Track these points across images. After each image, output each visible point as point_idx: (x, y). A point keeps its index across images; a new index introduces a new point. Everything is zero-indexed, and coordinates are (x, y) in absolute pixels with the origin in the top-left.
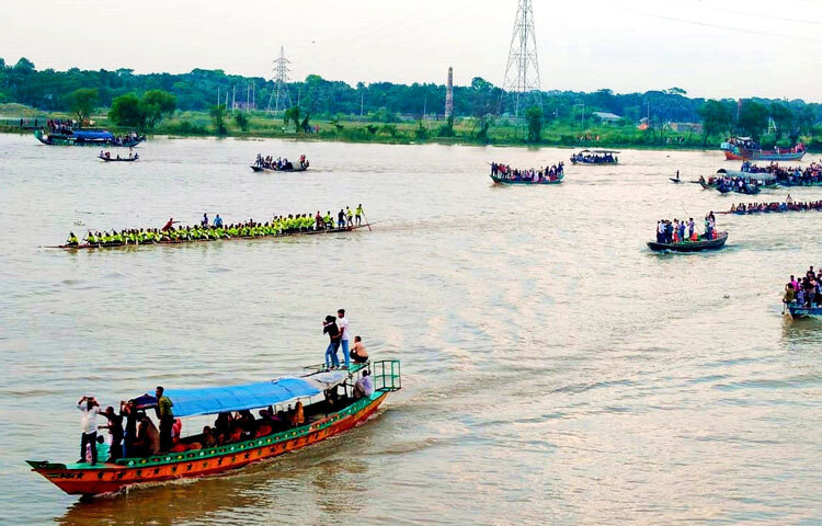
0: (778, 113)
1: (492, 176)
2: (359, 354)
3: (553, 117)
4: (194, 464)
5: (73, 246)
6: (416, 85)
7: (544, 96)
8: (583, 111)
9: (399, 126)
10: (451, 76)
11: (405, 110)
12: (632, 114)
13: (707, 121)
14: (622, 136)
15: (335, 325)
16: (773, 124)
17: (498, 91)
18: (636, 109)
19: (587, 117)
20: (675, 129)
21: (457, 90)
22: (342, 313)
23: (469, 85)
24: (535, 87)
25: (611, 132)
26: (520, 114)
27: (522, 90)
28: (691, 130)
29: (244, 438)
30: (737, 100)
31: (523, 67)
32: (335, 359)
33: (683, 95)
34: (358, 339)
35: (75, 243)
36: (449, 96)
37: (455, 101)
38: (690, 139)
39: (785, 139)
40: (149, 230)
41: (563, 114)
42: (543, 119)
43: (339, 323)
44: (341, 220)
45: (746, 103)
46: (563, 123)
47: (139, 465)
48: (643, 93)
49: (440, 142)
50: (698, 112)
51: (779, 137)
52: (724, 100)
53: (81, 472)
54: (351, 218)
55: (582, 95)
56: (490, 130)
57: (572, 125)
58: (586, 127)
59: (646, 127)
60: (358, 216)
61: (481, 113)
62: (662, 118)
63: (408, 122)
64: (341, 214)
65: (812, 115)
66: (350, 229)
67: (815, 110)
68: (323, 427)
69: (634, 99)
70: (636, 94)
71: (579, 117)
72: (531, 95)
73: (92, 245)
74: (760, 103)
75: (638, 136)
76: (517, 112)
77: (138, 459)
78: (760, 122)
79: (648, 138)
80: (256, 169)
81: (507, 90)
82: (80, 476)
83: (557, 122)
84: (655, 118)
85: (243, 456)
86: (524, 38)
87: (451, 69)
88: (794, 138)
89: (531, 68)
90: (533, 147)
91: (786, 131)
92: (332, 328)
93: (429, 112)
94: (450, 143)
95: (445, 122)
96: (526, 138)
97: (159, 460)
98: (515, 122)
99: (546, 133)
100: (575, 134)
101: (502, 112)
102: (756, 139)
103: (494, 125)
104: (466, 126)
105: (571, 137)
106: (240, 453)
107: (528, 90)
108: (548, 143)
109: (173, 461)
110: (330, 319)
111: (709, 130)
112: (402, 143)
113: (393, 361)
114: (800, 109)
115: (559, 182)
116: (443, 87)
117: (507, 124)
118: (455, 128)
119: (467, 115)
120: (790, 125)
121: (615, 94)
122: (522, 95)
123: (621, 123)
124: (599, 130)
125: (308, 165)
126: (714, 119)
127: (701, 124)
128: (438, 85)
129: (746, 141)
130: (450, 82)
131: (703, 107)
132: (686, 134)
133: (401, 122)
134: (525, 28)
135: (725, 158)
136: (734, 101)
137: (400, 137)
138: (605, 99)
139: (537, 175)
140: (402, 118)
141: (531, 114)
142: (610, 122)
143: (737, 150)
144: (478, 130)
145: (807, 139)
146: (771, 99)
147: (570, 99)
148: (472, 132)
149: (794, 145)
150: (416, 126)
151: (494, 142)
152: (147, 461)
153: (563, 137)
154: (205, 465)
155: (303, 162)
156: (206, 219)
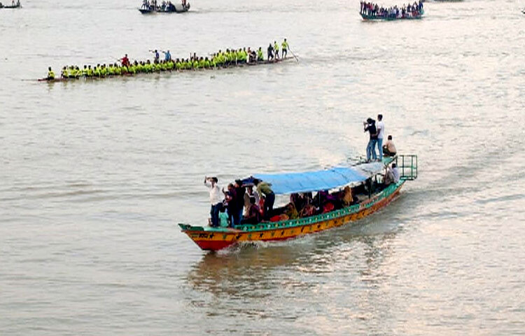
1: (361, 13)
2: (389, 149)
4: (286, 231)
5: (50, 79)
15: (374, 126)
22: (380, 117)
29: (315, 213)
32: (374, 151)
34: (390, 138)
40: (111, 65)
43: (378, 124)
44: (270, 54)
47: (250, 230)
53: (212, 234)
54: (277, 51)
60: (284, 50)
64: (270, 49)
66: (277, 61)
68: (368, 206)
73: (65, 78)
77: (250, 226)
80: (143, 12)
82: (211, 236)
85: (316, 226)
92: (372, 128)
97: (263, 227)
106: (314, 224)
109: (272, 228)
110: (370, 121)
113: (412, 156)
115: (420, 18)
125: (189, 7)
139: (400, 11)
152: (256, 227)
154: (292, 232)
155: (184, 4)
156: (157, 55)
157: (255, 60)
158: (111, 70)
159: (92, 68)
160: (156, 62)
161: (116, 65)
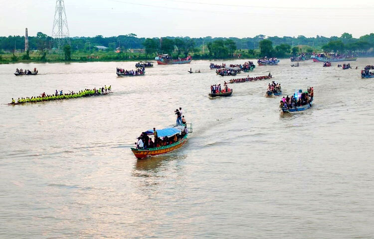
0: (178, 43)
1: (117, 73)
2: (184, 121)
3: (76, 49)
5: (13, 103)
6: (10, 36)
7: (71, 39)
8: (90, 45)
9: (3, 56)
10: (27, 32)
11: (5, 48)
12: (112, 46)
13: (147, 48)
14: (109, 56)
16: (176, 48)
17: (50, 38)
18: (114, 44)
19: (92, 48)
20: (132, 52)
21: (30, 38)
23: (36, 36)
24: (67, 36)
25: (103, 54)
26: (60, 48)
27: (61, 37)
28: (140, 52)
30: (160, 38)
31: (61, 27)
32: (179, 122)
33: (135, 37)
35: (14, 103)
36: (26, 41)
37: (29, 44)
38: (139, 56)
39: (182, 54)
40: (38, 97)
41: (81, 47)
42: (71, 50)
45: (164, 39)
46: (80, 52)
48: (117, 36)
49: (24, 62)
50: (142, 44)
51: (179, 54)
52: (154, 38)
55: (89, 38)
56: (47, 56)
57: (85, 52)
58: (92, 53)
59: (119, 51)
61: (42, 49)
62: (127, 47)
63: (7, 53)
65: (194, 43)
67: (195, 41)
69: (113, 39)
70: (114, 37)
71: (88, 48)
72: (65, 39)
73: (19, 103)
74: (170, 39)
75: (115, 56)
76: (59, 47)
78: (170, 47)
79: (120, 56)
81: (54, 37)
83: (78, 51)
84: (123, 47)
86: (60, 14)
87: (27, 29)
88: (186, 54)
89: (64, 27)
90: (67, 62)
91: (182, 51)
93: (17, 49)
94: (28, 62)
95: (26, 53)
96: (64, 59)
98: (59, 52)
99: (73, 56)
100: (86, 56)
101: (52, 47)
102: (170, 55)
103: (48, 54)
104: (35, 54)
105: (84, 57)
107: (63, 37)
108: (75, 61)
111: (148, 52)
112: (5, 63)
113: (191, 124)
114: (188, 41)
115: (143, 75)
116: (23, 37)
117: (54, 53)
118: (30, 55)
119: (36, 49)
120: (184, 48)
121: (104, 37)
122: (61, 39)
123: (107, 50)
124: (98, 54)
125: (37, 72)
126: (150, 47)
127: (144, 50)
128: (21, 36)
129: (166, 56)
130: (27, 35)
131: (145, 41)
132: (137, 54)
133: (4, 53)
134: (60, 9)
135: (157, 64)
136: (158, 39)
137: (4, 61)
138: (99, 40)
139: (135, 72)
140: (4, 52)
141: (66, 48)
142: (103, 50)
143: (162, 60)
144: (41, 56)
145: (192, 54)
146: (175, 37)
147: (84, 40)
148: (38, 57)
149: (186, 57)
150: (12, 55)
151: (49, 61)
153: (81, 58)
155: (35, 71)
156: (57, 92)
157: (96, 94)
158: (38, 99)
159: (30, 98)
160: (56, 95)
161: (40, 97)
